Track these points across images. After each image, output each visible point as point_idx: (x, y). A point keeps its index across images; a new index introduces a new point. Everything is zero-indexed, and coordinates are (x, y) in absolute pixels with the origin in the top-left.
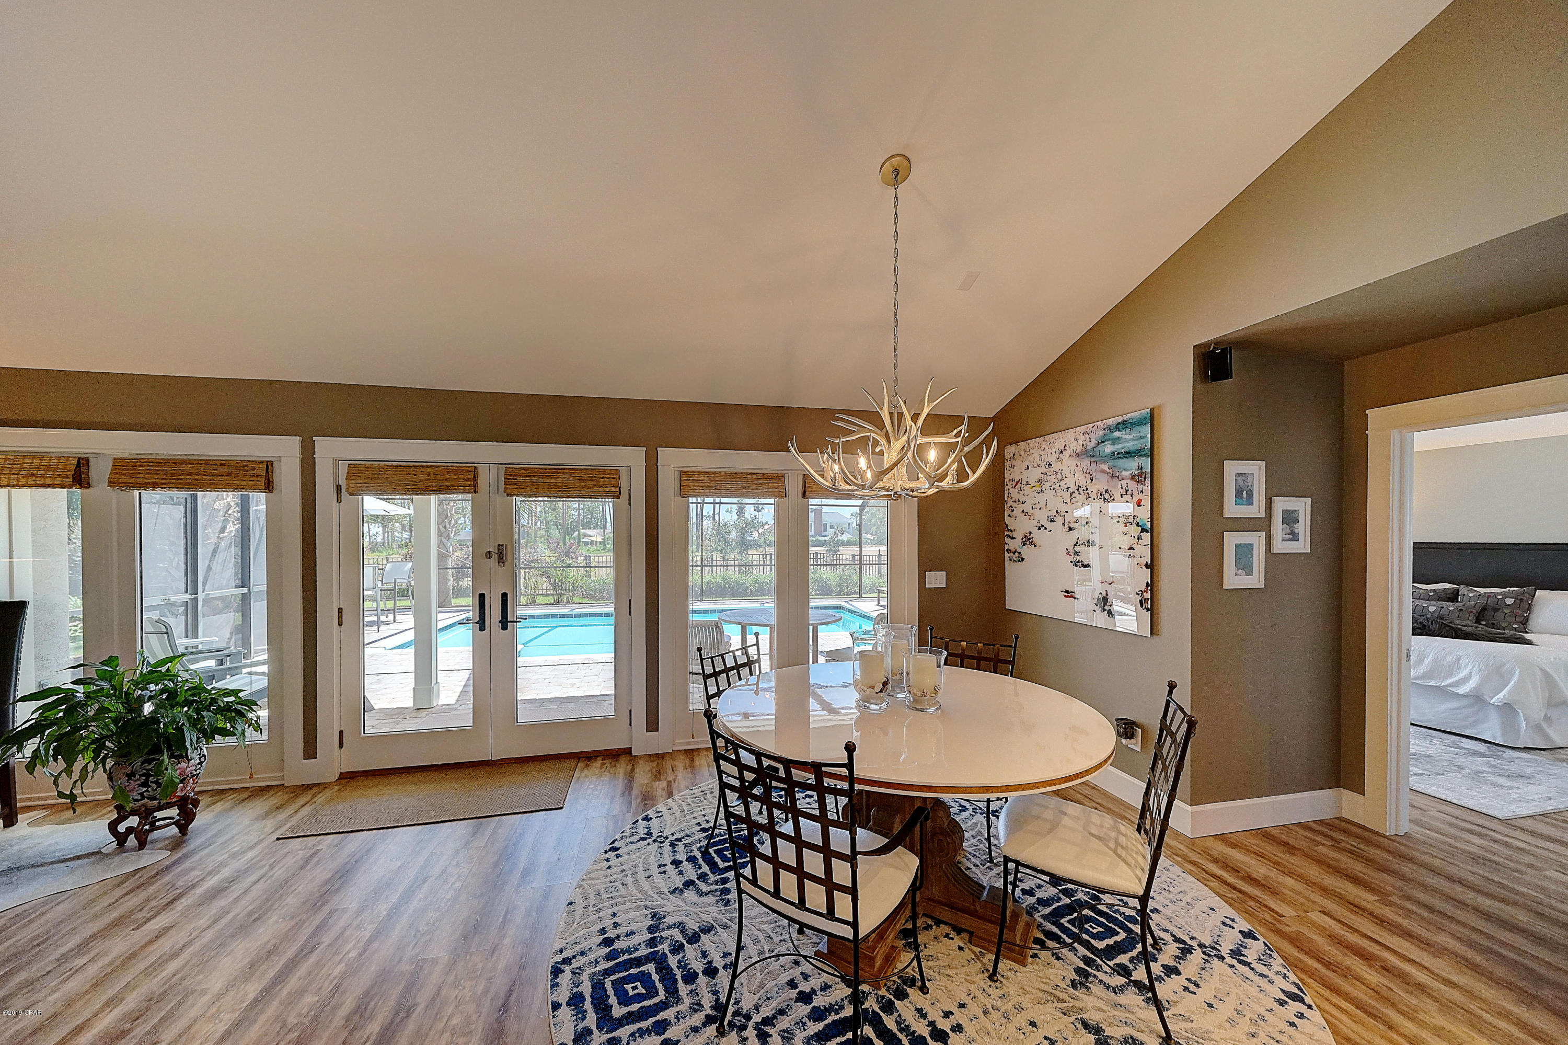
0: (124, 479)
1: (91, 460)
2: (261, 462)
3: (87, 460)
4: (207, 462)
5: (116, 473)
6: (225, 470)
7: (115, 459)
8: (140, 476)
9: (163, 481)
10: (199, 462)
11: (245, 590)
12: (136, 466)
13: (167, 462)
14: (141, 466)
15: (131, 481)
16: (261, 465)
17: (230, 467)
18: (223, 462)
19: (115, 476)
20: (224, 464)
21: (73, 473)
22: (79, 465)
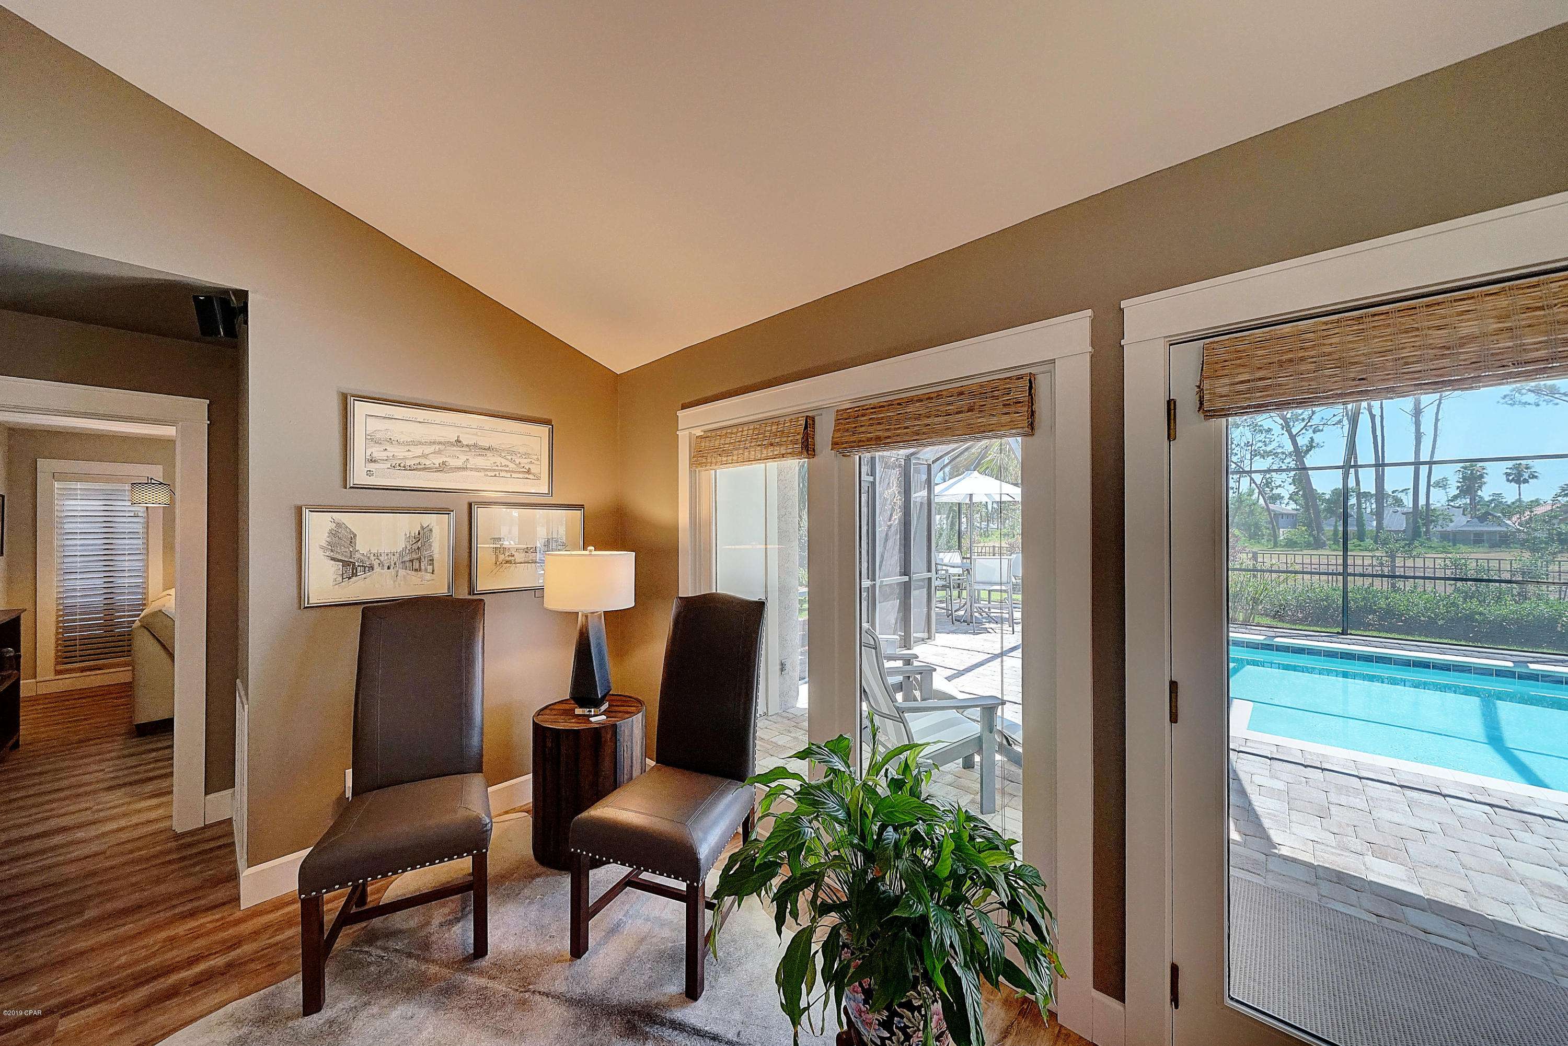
0: (848, 437)
2: (1020, 378)
3: (813, 419)
4: (939, 395)
5: (839, 430)
6: (965, 403)
7: (838, 411)
8: (863, 429)
11: (906, 578)
12: (858, 416)
14: (863, 416)
15: (853, 440)
16: (1020, 383)
17: (972, 394)
19: (838, 434)
20: (961, 393)
21: (799, 437)
22: (806, 428)
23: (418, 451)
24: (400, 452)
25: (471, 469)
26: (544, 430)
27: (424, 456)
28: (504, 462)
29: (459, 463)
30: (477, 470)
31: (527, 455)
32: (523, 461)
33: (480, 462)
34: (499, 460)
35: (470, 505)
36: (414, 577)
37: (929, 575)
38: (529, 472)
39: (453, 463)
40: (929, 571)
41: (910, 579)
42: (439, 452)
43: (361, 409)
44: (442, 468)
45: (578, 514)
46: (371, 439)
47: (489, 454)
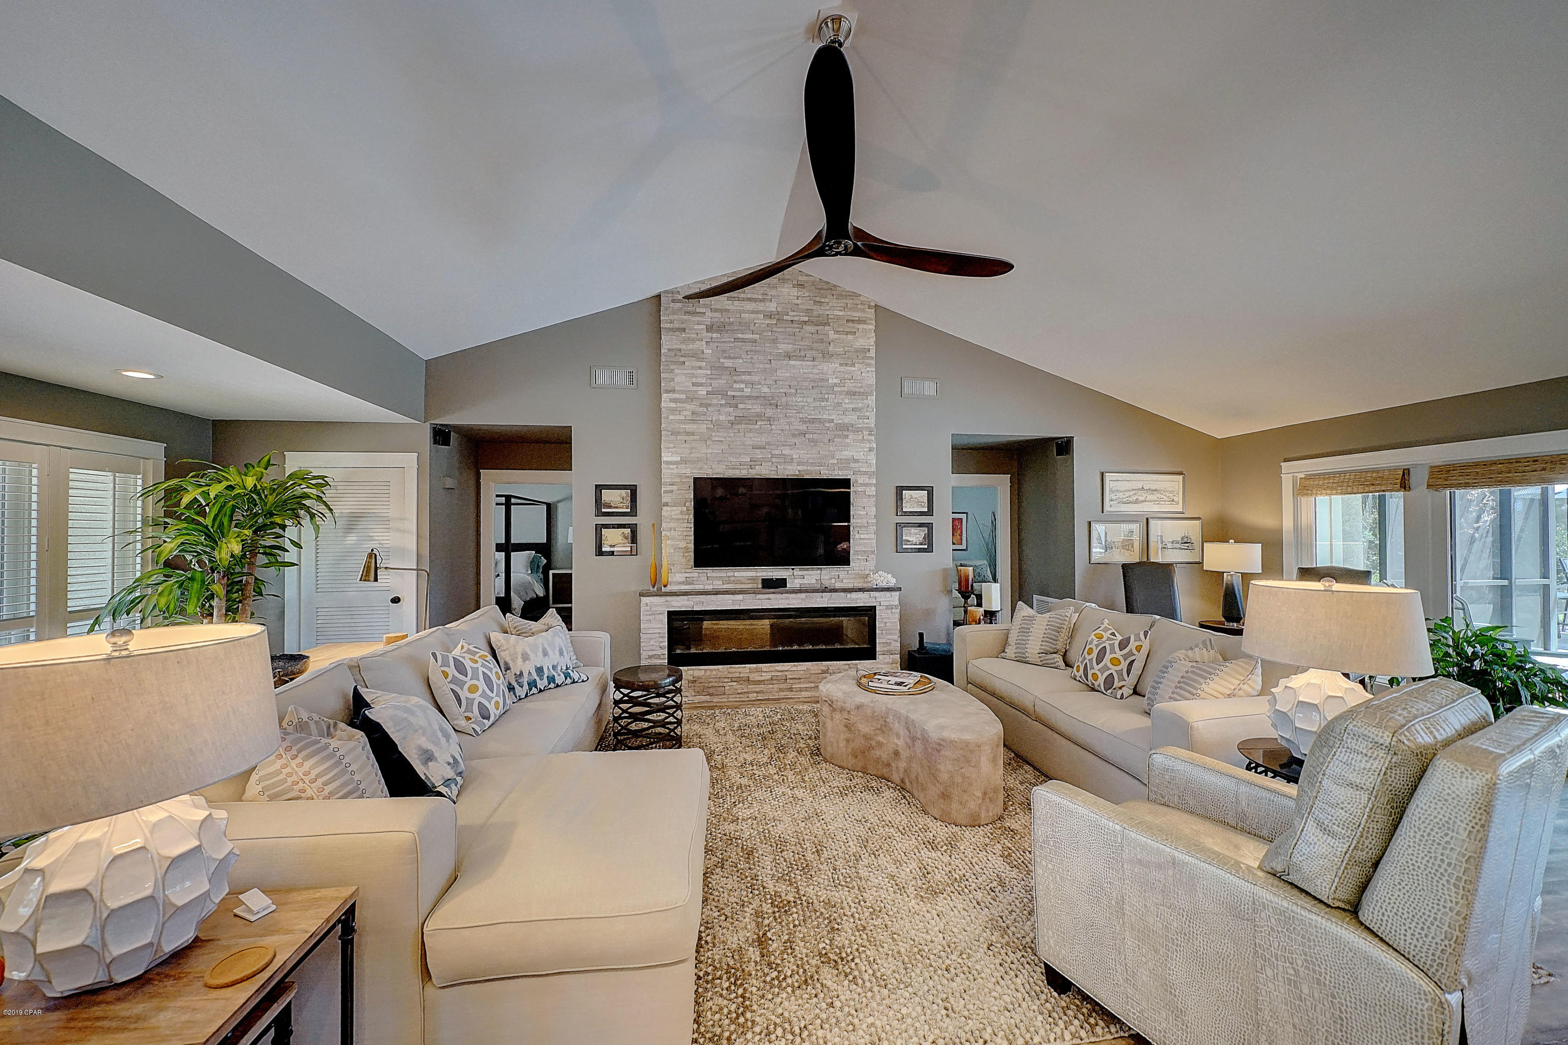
0: (1440, 482)
1: (1411, 470)
3: (1409, 470)
5: (1432, 478)
6: (1538, 466)
7: (1431, 467)
8: (1452, 478)
9: (1474, 481)
10: (1510, 461)
11: (1505, 582)
12: (1450, 471)
13: (1477, 464)
14: (1455, 470)
15: (1445, 483)
18: (1535, 459)
19: (1430, 481)
20: (1537, 461)
21: (1399, 481)
22: (1403, 475)
23: (1127, 494)
24: (1121, 495)
25: (1148, 501)
26: (1181, 477)
27: (1130, 497)
28: (1162, 496)
29: (1143, 499)
30: (1150, 501)
31: (1171, 492)
32: (1170, 495)
33: (1150, 497)
34: (1159, 495)
35: (1147, 519)
36: (1127, 553)
37: (1545, 581)
38: (1173, 501)
39: (1141, 499)
40: (1545, 575)
41: (1511, 583)
42: (1135, 494)
43: (1108, 476)
44: (1136, 502)
45: (1197, 522)
46: (1112, 491)
47: (1155, 492)
